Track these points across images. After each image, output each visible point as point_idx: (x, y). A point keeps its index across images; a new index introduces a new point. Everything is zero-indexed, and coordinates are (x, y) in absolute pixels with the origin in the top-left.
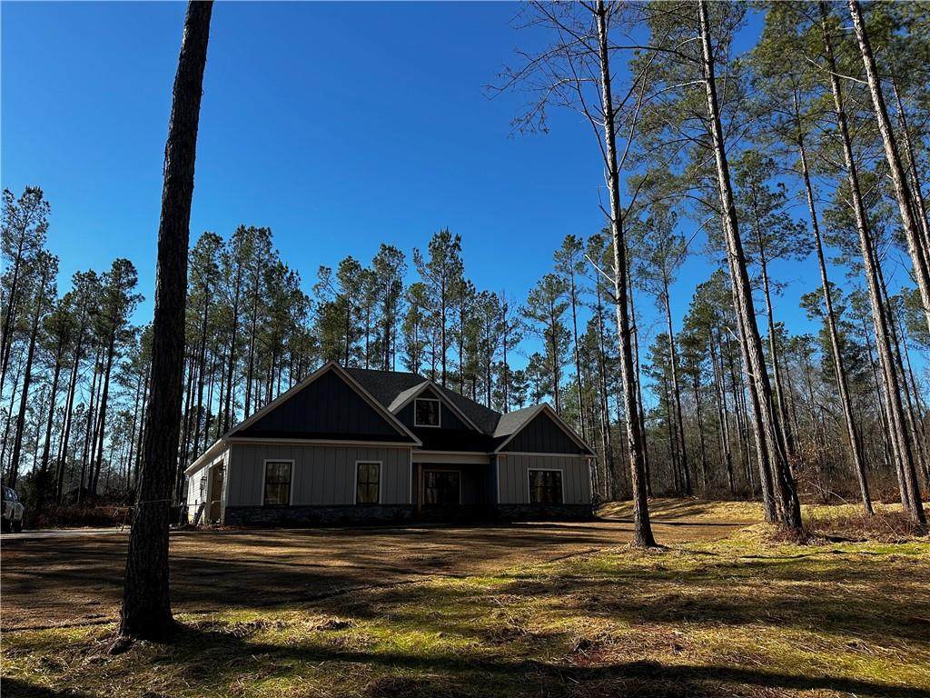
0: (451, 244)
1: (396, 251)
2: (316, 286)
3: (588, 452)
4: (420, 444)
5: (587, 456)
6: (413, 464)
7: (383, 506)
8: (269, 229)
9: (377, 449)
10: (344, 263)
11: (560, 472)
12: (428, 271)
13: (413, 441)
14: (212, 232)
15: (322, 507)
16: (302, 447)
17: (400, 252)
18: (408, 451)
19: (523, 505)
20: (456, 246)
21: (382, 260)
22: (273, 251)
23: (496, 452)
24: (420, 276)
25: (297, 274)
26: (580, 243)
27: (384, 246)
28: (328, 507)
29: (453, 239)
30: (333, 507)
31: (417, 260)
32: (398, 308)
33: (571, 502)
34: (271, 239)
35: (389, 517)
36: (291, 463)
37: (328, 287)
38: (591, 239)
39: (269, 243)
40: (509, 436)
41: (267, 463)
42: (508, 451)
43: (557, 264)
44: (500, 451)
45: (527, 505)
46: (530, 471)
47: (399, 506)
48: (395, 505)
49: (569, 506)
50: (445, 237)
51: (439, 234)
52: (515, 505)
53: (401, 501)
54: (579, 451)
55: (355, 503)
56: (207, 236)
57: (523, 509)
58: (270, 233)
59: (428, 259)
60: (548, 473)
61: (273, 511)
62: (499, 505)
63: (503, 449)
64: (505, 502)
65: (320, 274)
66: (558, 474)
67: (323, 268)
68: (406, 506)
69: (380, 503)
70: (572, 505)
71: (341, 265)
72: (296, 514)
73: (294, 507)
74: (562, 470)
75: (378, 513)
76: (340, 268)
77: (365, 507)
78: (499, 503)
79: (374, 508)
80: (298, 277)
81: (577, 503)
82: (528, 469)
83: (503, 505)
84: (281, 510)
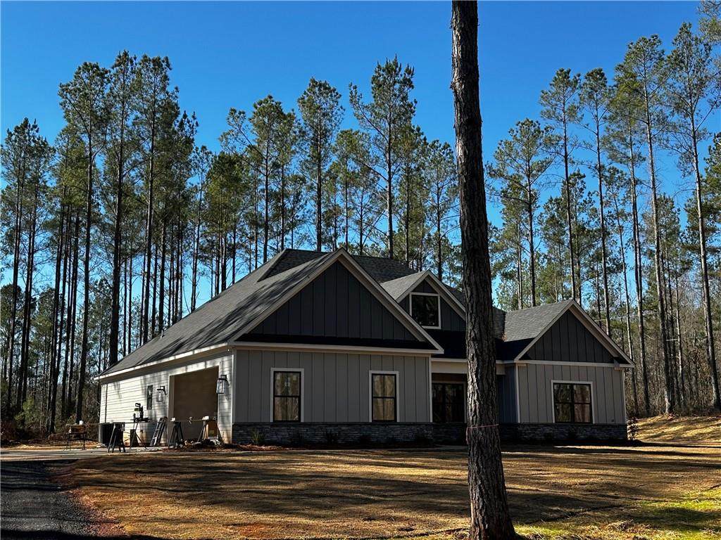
0: (400, 79)
1: (329, 88)
2: (225, 135)
3: (622, 360)
4: (441, 351)
5: (621, 365)
6: (432, 373)
7: (400, 424)
8: (167, 58)
9: (393, 357)
10: (260, 104)
11: (589, 385)
13: (433, 348)
14: (93, 63)
15: (336, 425)
16: (312, 354)
17: (334, 90)
18: (426, 359)
19: (547, 425)
20: (408, 83)
21: (312, 102)
22: (170, 89)
23: (516, 360)
24: (358, 122)
25: (193, 117)
26: (576, 81)
27: (313, 81)
28: (343, 424)
29: (403, 72)
30: (349, 425)
31: (354, 100)
33: (603, 421)
34: (169, 73)
35: (408, 438)
36: (300, 373)
37: (240, 136)
38: (589, 75)
39: (166, 78)
40: (533, 339)
41: (275, 372)
42: (530, 359)
43: (544, 109)
44: (520, 359)
45: (551, 425)
46: (554, 384)
47: (419, 424)
48: (414, 424)
49: (601, 427)
50: (391, 70)
51: (383, 66)
52: (538, 425)
53: (421, 419)
54: (611, 360)
55: (371, 421)
56: (87, 67)
57: (548, 430)
58: (168, 65)
59: (368, 99)
60: (575, 387)
61: (283, 428)
62: (519, 425)
63: (525, 357)
64: (526, 421)
65: (231, 119)
66: (588, 388)
67: (235, 111)
68: (426, 425)
69: (398, 421)
70: (603, 426)
71: (256, 108)
72: (308, 433)
73: (305, 424)
74: (591, 383)
75: (396, 432)
76: (256, 111)
77: (382, 425)
78: (519, 422)
79: (392, 426)
80: (195, 121)
81: (609, 422)
82: (553, 381)
83: (523, 425)
84: (292, 428)
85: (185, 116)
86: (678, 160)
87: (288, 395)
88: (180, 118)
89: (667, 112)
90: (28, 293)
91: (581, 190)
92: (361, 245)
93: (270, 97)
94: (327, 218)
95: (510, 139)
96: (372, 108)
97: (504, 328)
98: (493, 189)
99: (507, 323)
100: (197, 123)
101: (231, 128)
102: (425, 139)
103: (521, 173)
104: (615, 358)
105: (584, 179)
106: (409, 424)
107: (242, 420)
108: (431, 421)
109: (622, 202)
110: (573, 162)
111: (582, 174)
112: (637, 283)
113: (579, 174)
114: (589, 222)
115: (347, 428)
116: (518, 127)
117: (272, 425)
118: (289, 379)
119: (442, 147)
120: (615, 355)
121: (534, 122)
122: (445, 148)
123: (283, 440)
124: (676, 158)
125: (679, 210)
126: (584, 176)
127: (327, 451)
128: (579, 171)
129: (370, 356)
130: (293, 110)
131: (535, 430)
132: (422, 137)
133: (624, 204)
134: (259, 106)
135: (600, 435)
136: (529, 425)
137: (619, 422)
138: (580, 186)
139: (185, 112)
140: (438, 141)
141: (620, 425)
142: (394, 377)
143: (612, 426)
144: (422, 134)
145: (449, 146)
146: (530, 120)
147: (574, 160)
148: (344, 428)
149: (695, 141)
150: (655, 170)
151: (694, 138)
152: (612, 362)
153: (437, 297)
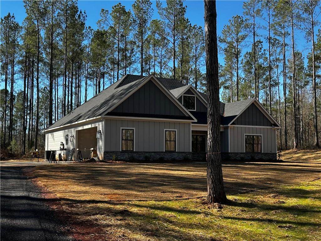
2: (99, 22)
3: (276, 125)
4: (196, 121)
5: (276, 127)
6: (192, 131)
7: (177, 152)
9: (175, 123)
11: (261, 136)
13: (193, 119)
15: (149, 153)
16: (139, 121)
18: (189, 124)
19: (241, 153)
21: (138, 6)
23: (229, 125)
24: (160, 16)
25: (85, 13)
28: (152, 152)
30: (155, 152)
31: (158, 6)
33: (266, 152)
35: (181, 158)
36: (133, 130)
37: (106, 22)
40: (237, 116)
41: (122, 129)
42: (235, 124)
43: (245, 11)
44: (231, 125)
45: (244, 153)
46: (245, 135)
47: (186, 153)
48: (183, 152)
52: (237, 153)
53: (187, 150)
54: (271, 125)
55: (164, 151)
57: (242, 155)
60: (254, 136)
61: (126, 154)
62: (229, 153)
63: (233, 124)
64: (233, 152)
65: (102, 14)
66: (260, 137)
67: (104, 10)
68: (189, 153)
69: (176, 151)
70: (266, 154)
71: (113, 9)
72: (137, 156)
73: (136, 152)
74: (262, 135)
75: (175, 156)
76: (113, 10)
77: (169, 153)
78: (229, 152)
79: (173, 153)
80: (85, 15)
81: (269, 152)
82: (245, 134)
83: (231, 153)
84: (130, 154)
85: (81, 12)
86: (305, 35)
87: (128, 140)
88: (79, 13)
89: (301, 12)
90: (12, 93)
91: (261, 48)
92: (161, 73)
93: (120, 4)
94: (146, 61)
95: (229, 25)
96: (166, 10)
97: (224, 111)
98: (221, 47)
99: (226, 108)
100: (86, 16)
101: (102, 18)
102: (190, 24)
103: (233, 41)
104: (273, 124)
105: (262, 44)
106: (181, 153)
107: (108, 150)
108: (191, 151)
109: (278, 54)
110: (258, 36)
111: (261, 41)
112: (284, 91)
113: (260, 41)
114: (264, 63)
116: (233, 19)
117: (121, 152)
118: (128, 132)
119: (198, 28)
121: (241, 16)
122: (199, 29)
123: (126, 159)
124: (304, 33)
125: (304, 58)
126: (262, 42)
127: (145, 164)
128: (260, 40)
129: (165, 122)
130: (130, 10)
131: (237, 155)
132: (189, 23)
133: (279, 55)
134: (114, 8)
135: (264, 157)
136: (234, 153)
137: (273, 152)
138: (260, 47)
139: (81, 10)
140: (196, 25)
141: (274, 154)
142: (175, 132)
143: (271, 154)
144: (189, 22)
145: (201, 28)
146: (239, 16)
147: (258, 34)
148: (153, 154)
149: (313, 26)
150: (294, 39)
151: (312, 25)
152: (271, 126)
153: (195, 97)
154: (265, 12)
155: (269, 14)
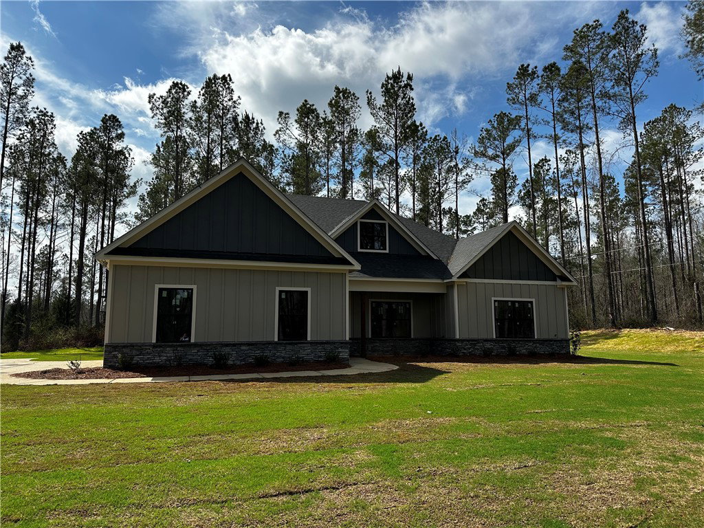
0: (402, 84)
1: (350, 93)
2: (277, 132)
3: (564, 278)
4: (357, 266)
5: (564, 283)
6: (350, 292)
7: (311, 342)
8: (229, 75)
9: (304, 273)
11: (531, 302)
12: (381, 113)
15: (234, 345)
17: (354, 94)
18: (343, 275)
19: (486, 340)
20: (408, 86)
21: (337, 104)
22: (235, 98)
23: (454, 279)
24: (374, 119)
25: (261, 123)
26: (534, 73)
27: (337, 88)
28: (242, 344)
29: (405, 78)
30: (249, 344)
31: (370, 102)
32: (355, 154)
33: (545, 336)
34: (232, 85)
35: (320, 357)
36: (192, 290)
38: (546, 68)
39: (231, 90)
41: (160, 289)
42: (469, 277)
43: (510, 97)
45: (492, 340)
46: (495, 301)
47: (334, 343)
48: (327, 343)
49: (543, 342)
50: (397, 78)
51: (390, 75)
52: (477, 341)
53: (337, 338)
54: (554, 278)
55: (276, 339)
57: (488, 345)
58: (231, 80)
59: (380, 101)
60: (516, 304)
62: (458, 340)
63: (464, 275)
64: (466, 336)
66: (530, 305)
68: (342, 343)
69: (309, 339)
70: (546, 340)
71: (298, 111)
72: (199, 353)
73: (195, 345)
74: (533, 300)
75: (306, 351)
78: (458, 337)
79: (301, 345)
81: (552, 337)
82: (493, 299)
83: (463, 340)
84: (179, 348)
91: (548, 170)
93: (307, 102)
95: (489, 127)
101: (280, 126)
102: (426, 131)
103: (498, 153)
104: (559, 277)
106: (322, 343)
108: (348, 339)
109: (576, 174)
110: (535, 137)
112: (586, 231)
115: (248, 347)
116: (495, 118)
117: (154, 346)
118: (178, 296)
120: (557, 274)
121: (507, 113)
123: (168, 362)
129: (278, 272)
131: (475, 345)
133: (577, 176)
135: (541, 349)
136: (468, 340)
137: (561, 336)
138: (547, 167)
141: (561, 341)
143: (555, 341)
144: (424, 128)
146: (504, 112)
148: (243, 348)
149: (633, 106)
151: (632, 103)
152: (555, 280)
153: (385, 224)
154: (544, 98)
155: (552, 99)
